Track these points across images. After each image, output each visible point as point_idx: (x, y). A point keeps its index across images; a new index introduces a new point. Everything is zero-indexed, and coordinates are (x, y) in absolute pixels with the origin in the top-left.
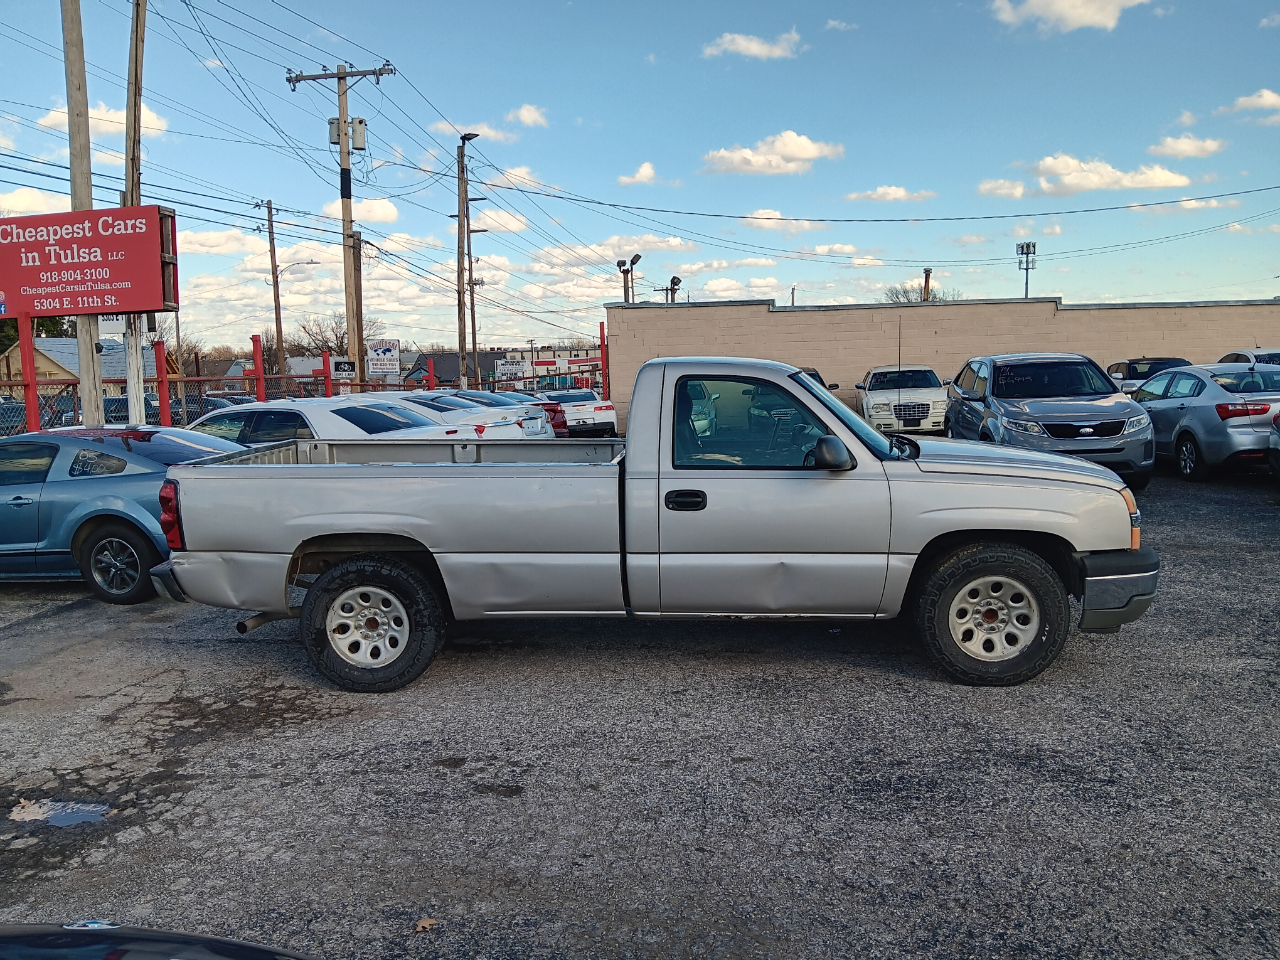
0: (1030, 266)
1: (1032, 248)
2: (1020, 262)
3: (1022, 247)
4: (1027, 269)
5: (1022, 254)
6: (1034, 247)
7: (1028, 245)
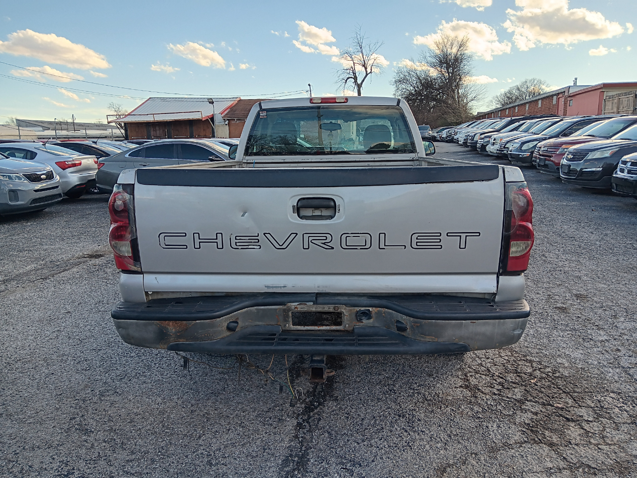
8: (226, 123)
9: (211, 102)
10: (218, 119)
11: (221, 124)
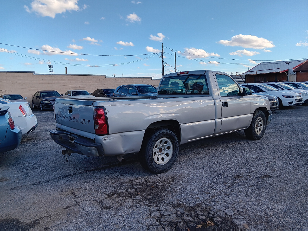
0: (52, 71)
1: (52, 67)
2: (49, 70)
3: (49, 66)
4: (51, 72)
5: (49, 68)
6: (52, 66)
7: (51, 66)
8: (295, 73)
9: (287, 63)
10: (291, 72)
11: (292, 74)
